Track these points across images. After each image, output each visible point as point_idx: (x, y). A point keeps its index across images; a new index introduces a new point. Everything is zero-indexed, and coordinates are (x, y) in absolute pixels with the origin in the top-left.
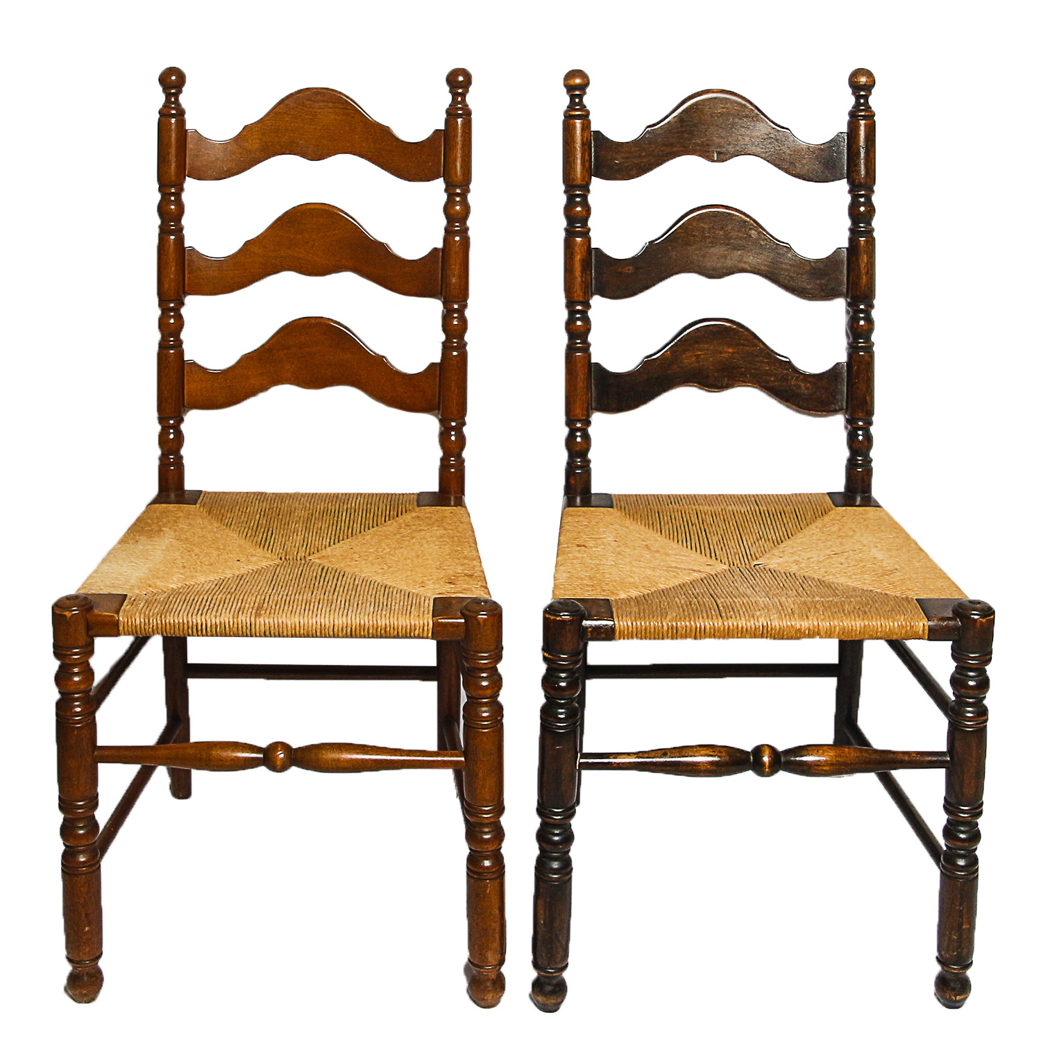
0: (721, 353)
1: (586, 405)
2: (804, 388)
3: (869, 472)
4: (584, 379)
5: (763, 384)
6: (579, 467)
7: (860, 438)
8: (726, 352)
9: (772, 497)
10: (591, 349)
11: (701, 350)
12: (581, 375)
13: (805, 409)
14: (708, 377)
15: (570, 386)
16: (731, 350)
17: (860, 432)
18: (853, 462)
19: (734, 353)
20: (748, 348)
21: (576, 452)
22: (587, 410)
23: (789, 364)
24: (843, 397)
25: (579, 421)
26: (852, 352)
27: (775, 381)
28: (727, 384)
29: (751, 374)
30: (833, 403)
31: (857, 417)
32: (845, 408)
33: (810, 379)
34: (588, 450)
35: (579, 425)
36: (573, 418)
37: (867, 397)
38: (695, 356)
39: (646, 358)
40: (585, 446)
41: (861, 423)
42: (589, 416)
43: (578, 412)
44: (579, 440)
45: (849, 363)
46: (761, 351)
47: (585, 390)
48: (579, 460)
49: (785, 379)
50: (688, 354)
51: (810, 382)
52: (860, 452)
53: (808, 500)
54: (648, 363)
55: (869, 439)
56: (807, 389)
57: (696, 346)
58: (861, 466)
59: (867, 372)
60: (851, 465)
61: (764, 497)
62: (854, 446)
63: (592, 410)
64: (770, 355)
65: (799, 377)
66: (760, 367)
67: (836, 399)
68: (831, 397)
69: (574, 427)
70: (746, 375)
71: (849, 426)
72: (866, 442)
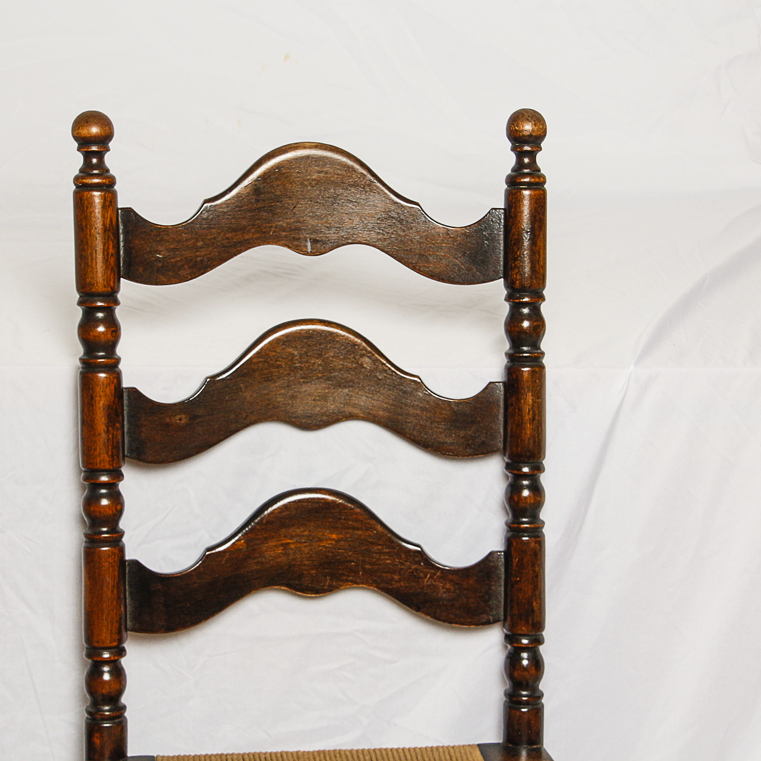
0: (320, 540)
1: (116, 625)
2: (443, 590)
3: (537, 712)
4: (114, 586)
5: (381, 585)
6: (109, 719)
7: (525, 662)
8: (330, 539)
9: (395, 753)
10: (124, 540)
11: (292, 537)
12: (109, 579)
13: (444, 621)
14: (301, 576)
15: (92, 598)
16: (334, 536)
17: (525, 655)
18: (515, 699)
19: (338, 541)
20: (360, 532)
21: (103, 695)
22: (119, 632)
23: (421, 556)
24: (500, 602)
25: (107, 649)
26: (513, 536)
27: (399, 581)
28: (330, 586)
29: (364, 570)
30: (485, 612)
31: (519, 632)
32: (502, 618)
33: (450, 576)
34: (120, 692)
35: (106, 655)
36: (96, 645)
37: (534, 604)
38: (282, 545)
39: (209, 549)
40: (115, 687)
41: (525, 641)
42: (121, 641)
43: (106, 636)
44: (106, 677)
45: (508, 553)
46: (380, 536)
47: (115, 603)
48: (107, 708)
49: (414, 577)
50: (272, 543)
51: (451, 581)
52: (524, 683)
53: (448, 757)
54: (210, 559)
55: (537, 664)
56: (448, 590)
57: (283, 530)
58: (526, 704)
59: (533, 565)
60: (512, 702)
61: (384, 753)
62: (516, 674)
63: (126, 630)
64: (392, 542)
65: (435, 574)
66: (378, 560)
67: (489, 606)
68: (482, 603)
69: (99, 659)
70: (357, 572)
71: (509, 647)
72: (533, 668)
